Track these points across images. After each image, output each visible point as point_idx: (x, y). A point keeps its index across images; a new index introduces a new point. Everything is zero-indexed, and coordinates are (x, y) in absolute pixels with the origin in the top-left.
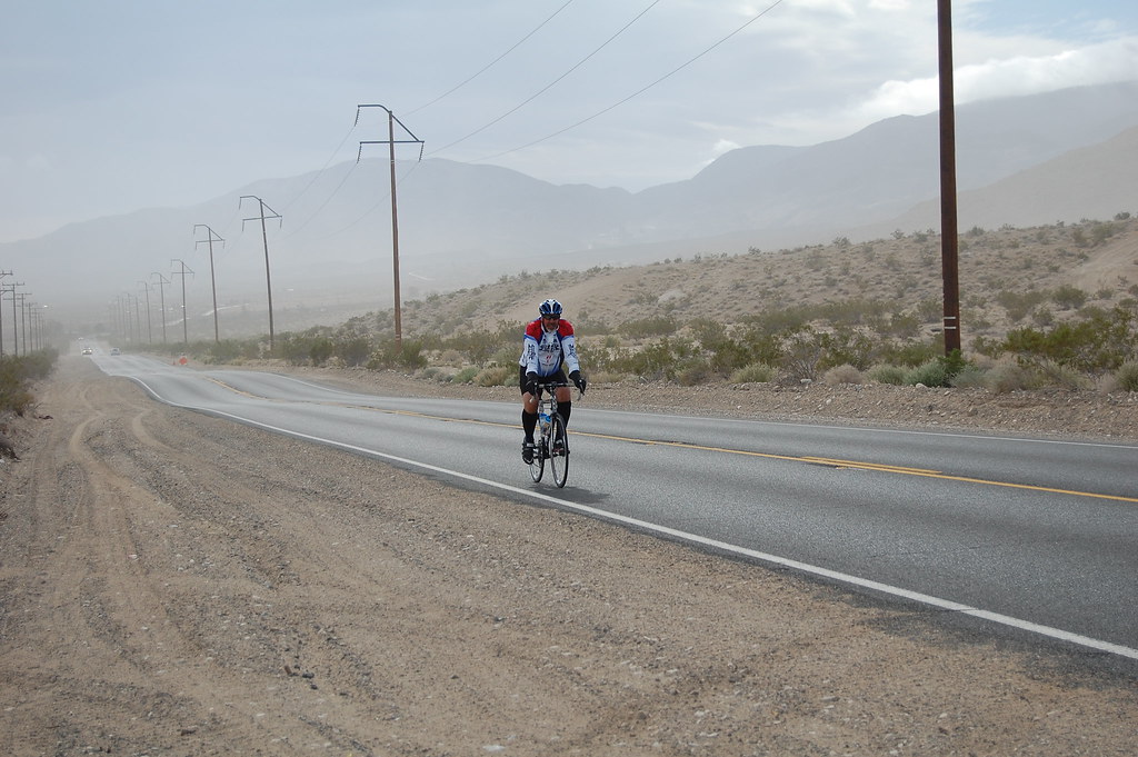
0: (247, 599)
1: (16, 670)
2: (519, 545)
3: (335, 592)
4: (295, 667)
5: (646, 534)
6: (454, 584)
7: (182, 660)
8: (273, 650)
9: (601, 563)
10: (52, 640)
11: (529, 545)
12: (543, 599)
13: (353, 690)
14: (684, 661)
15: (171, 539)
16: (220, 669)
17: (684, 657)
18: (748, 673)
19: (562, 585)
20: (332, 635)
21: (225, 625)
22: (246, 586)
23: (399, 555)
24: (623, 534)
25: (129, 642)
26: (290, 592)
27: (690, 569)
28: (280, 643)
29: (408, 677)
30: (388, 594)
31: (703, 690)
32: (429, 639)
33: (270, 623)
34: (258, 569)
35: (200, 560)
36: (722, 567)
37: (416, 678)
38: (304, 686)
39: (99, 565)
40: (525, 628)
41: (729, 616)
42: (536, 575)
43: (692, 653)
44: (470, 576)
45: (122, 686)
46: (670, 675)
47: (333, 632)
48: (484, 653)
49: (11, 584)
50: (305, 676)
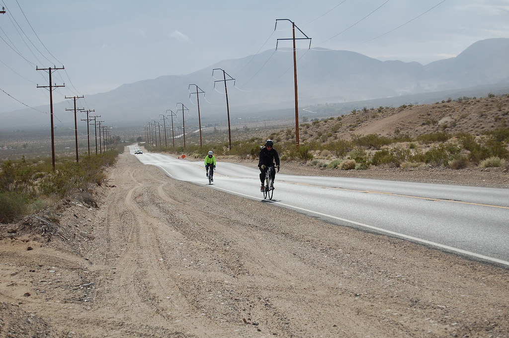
0: (221, 283)
1: (101, 319)
2: (367, 255)
3: (269, 279)
4: (249, 319)
5: (436, 249)
6: (332, 276)
7: (188, 315)
8: (236, 310)
9: (412, 265)
10: (120, 303)
11: (372, 255)
12: (381, 284)
13: (280, 332)
14: (460, 318)
15: (180, 251)
16: (209, 320)
17: (460, 316)
18: (496, 325)
19: (391, 276)
20: (268, 302)
21: (210, 296)
22: (221, 276)
23: (302, 259)
24: (424, 249)
25: (161, 305)
26: (244, 279)
27: (462, 269)
28: (240, 306)
29: (309, 325)
30: (297, 281)
31: (471, 335)
32: (320, 305)
33: (235, 296)
34: (226, 266)
35: (197, 262)
36: (479, 268)
37: (315, 325)
38: (254, 329)
39: (143, 264)
40: (371, 299)
41: (485, 295)
42: (377, 272)
43: (464, 314)
44: (341, 272)
45: (157, 328)
46: (453, 326)
47: (268, 301)
48: (350, 313)
49: (98, 273)
50: (254, 324)
